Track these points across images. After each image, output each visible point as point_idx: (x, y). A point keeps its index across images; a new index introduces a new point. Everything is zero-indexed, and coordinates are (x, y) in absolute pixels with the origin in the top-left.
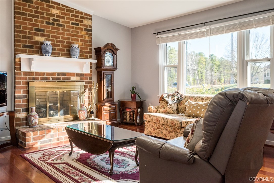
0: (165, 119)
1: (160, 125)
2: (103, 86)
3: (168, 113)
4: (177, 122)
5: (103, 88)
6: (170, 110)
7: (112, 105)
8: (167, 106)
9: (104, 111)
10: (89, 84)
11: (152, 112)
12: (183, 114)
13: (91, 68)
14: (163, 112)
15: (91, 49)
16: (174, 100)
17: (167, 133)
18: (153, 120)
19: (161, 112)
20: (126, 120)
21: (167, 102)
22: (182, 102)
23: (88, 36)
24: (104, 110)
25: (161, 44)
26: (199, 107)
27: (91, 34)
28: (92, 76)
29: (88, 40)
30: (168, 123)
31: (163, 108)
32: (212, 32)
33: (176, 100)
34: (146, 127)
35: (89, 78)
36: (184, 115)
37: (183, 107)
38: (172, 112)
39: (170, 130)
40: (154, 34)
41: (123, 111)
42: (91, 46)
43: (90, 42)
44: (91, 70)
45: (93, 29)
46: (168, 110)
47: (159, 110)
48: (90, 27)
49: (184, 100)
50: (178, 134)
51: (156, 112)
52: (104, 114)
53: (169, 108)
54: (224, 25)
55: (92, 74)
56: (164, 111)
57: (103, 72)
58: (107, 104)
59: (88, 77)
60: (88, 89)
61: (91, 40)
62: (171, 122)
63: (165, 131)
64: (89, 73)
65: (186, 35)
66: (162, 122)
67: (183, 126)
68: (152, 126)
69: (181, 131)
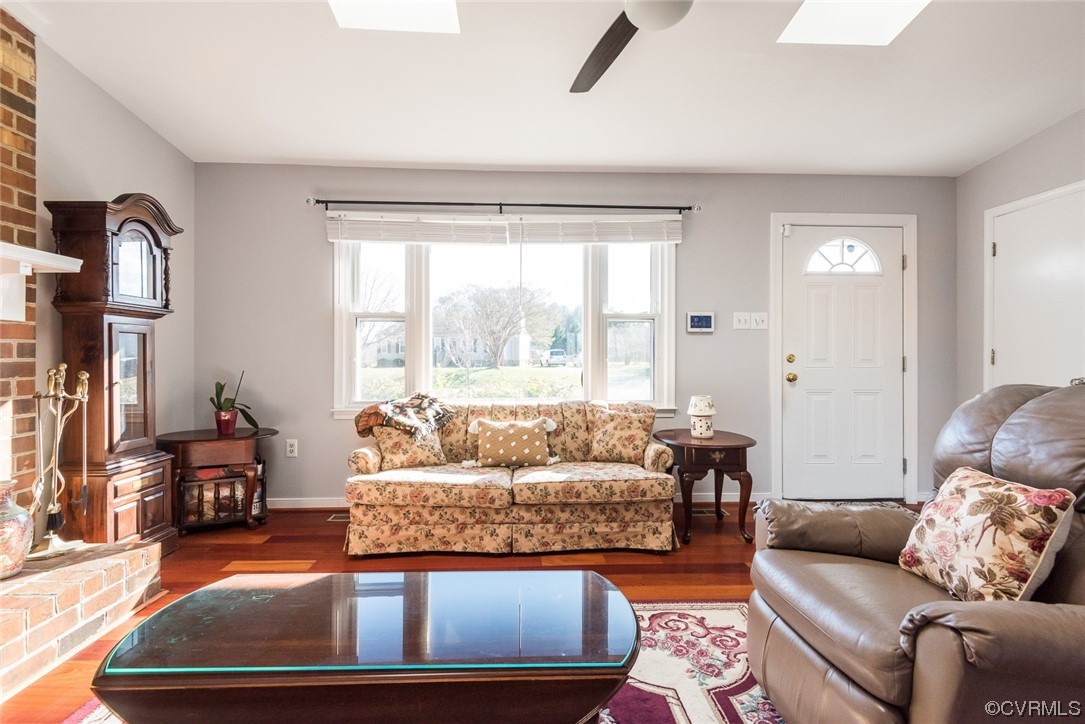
0: (447, 489)
1: (421, 510)
2: (106, 384)
3: (422, 464)
4: (500, 491)
5: (106, 393)
6: (427, 453)
7: (151, 467)
8: (412, 444)
9: (117, 500)
10: (18, 378)
11: (368, 472)
12: (472, 462)
13: (30, 295)
14: (406, 464)
15: (30, 202)
16: (427, 421)
17: (453, 531)
18: (395, 497)
19: (399, 465)
20: (200, 513)
21: (410, 432)
22: (452, 427)
23: (14, 130)
24: (116, 496)
25: (344, 242)
26: (525, 437)
27: (31, 129)
28: (35, 338)
29: (16, 152)
30: (461, 499)
31: (401, 451)
32: (526, 232)
33: (432, 420)
34: (353, 527)
35: (21, 347)
36: (480, 464)
37: (458, 441)
38: (433, 459)
39: (468, 519)
40: (318, 202)
41: (185, 482)
42: (30, 184)
43: (30, 166)
44: (32, 305)
45: (40, 103)
46: (422, 456)
47: (391, 460)
48: (28, 89)
49: (457, 417)
50: (496, 526)
51: (381, 469)
52: (116, 516)
53: (421, 447)
54: (559, 222)
55: (35, 327)
56: (408, 459)
57: (108, 318)
58: (127, 463)
59: (14, 342)
60: (16, 402)
61: (28, 156)
62: (474, 494)
63: (443, 528)
64: (24, 320)
65: (447, 227)
66: (439, 499)
67: (518, 499)
68: (385, 519)
69: (507, 515)
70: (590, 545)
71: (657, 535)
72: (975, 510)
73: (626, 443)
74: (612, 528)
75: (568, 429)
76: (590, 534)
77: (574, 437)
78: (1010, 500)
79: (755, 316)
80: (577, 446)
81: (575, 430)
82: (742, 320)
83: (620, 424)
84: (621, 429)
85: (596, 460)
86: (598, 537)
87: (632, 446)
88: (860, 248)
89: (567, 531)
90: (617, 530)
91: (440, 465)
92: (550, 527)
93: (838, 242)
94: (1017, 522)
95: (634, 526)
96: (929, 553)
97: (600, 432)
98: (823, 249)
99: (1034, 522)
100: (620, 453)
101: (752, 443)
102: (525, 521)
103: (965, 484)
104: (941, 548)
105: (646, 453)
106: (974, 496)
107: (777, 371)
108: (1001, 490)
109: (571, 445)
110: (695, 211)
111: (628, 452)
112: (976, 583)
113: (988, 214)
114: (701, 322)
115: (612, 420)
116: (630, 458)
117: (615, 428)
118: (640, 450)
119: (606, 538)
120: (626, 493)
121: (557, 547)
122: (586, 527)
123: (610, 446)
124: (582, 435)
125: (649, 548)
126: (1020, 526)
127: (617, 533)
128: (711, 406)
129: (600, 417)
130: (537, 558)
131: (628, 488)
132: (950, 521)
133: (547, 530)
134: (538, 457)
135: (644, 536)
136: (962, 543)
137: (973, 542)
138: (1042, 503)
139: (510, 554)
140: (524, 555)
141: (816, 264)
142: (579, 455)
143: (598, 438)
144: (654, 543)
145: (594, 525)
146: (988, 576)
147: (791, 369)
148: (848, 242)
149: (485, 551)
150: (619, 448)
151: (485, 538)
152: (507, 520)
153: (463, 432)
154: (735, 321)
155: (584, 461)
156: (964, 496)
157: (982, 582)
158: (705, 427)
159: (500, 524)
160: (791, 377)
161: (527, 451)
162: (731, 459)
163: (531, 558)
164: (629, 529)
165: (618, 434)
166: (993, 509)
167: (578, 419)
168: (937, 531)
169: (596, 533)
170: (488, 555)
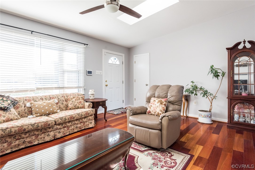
3: (12, 120)
6: (13, 116)
12: (31, 116)
14: (5, 121)
17: (34, 138)
19: (3, 122)
22: (19, 106)
26: (50, 105)
31: (2, 117)
36: (35, 116)
38: (16, 118)
39: (39, 133)
46: (11, 117)
49: (20, 102)
53: (10, 114)
56: (6, 119)
63: (30, 138)
67: (57, 123)
68: (5, 141)
69: (53, 128)
70: (76, 131)
71: (91, 124)
72: (158, 103)
73: (80, 103)
74: (81, 125)
75: (60, 102)
76: (76, 128)
77: (62, 104)
78: (162, 101)
79: (100, 71)
80: (63, 106)
81: (63, 102)
82: (98, 72)
83: (76, 99)
84: (77, 100)
85: (70, 109)
86: (78, 128)
87: (81, 104)
88: (117, 59)
89: (70, 128)
90: (83, 125)
91: (19, 119)
92: (66, 129)
93: (113, 57)
94: (163, 103)
95: (86, 123)
96: (152, 110)
97: (71, 101)
98: (111, 58)
99: (165, 103)
100: (78, 106)
101: (107, 100)
102: (58, 129)
103: (155, 100)
104: (154, 109)
105: (85, 105)
106: (157, 101)
107: (104, 84)
108: (160, 99)
109: (62, 106)
110: (89, 45)
111: (80, 106)
112: (160, 112)
113: (134, 56)
114: (90, 72)
115: (74, 98)
116: (81, 107)
117: (76, 100)
118: (83, 105)
119: (80, 128)
120: (85, 115)
121: (68, 134)
122: (75, 126)
123: (75, 105)
124: (65, 103)
125: (90, 127)
126: (164, 104)
127: (83, 126)
128: (94, 92)
129: (70, 98)
130: (63, 138)
131: (86, 113)
132: (154, 105)
133: (65, 130)
134: (55, 111)
135: (88, 125)
136: (157, 108)
137: (159, 107)
138: (165, 100)
139: (55, 140)
140: (59, 138)
141: (110, 62)
142: (64, 109)
143: (70, 103)
144: (91, 126)
145: (77, 125)
146: (161, 111)
147: (107, 83)
148: (115, 58)
149: (46, 141)
150: (78, 105)
151: (45, 137)
152: (53, 130)
153: (23, 107)
154: (96, 72)
155: (66, 110)
156: (155, 101)
157: (161, 112)
158: (93, 97)
159: (50, 132)
160: (107, 85)
161: (51, 109)
162: (103, 103)
163: (61, 139)
164: (85, 124)
165: (77, 101)
166: (160, 102)
167: (63, 98)
168: (153, 107)
169: (78, 127)
170: (48, 142)
